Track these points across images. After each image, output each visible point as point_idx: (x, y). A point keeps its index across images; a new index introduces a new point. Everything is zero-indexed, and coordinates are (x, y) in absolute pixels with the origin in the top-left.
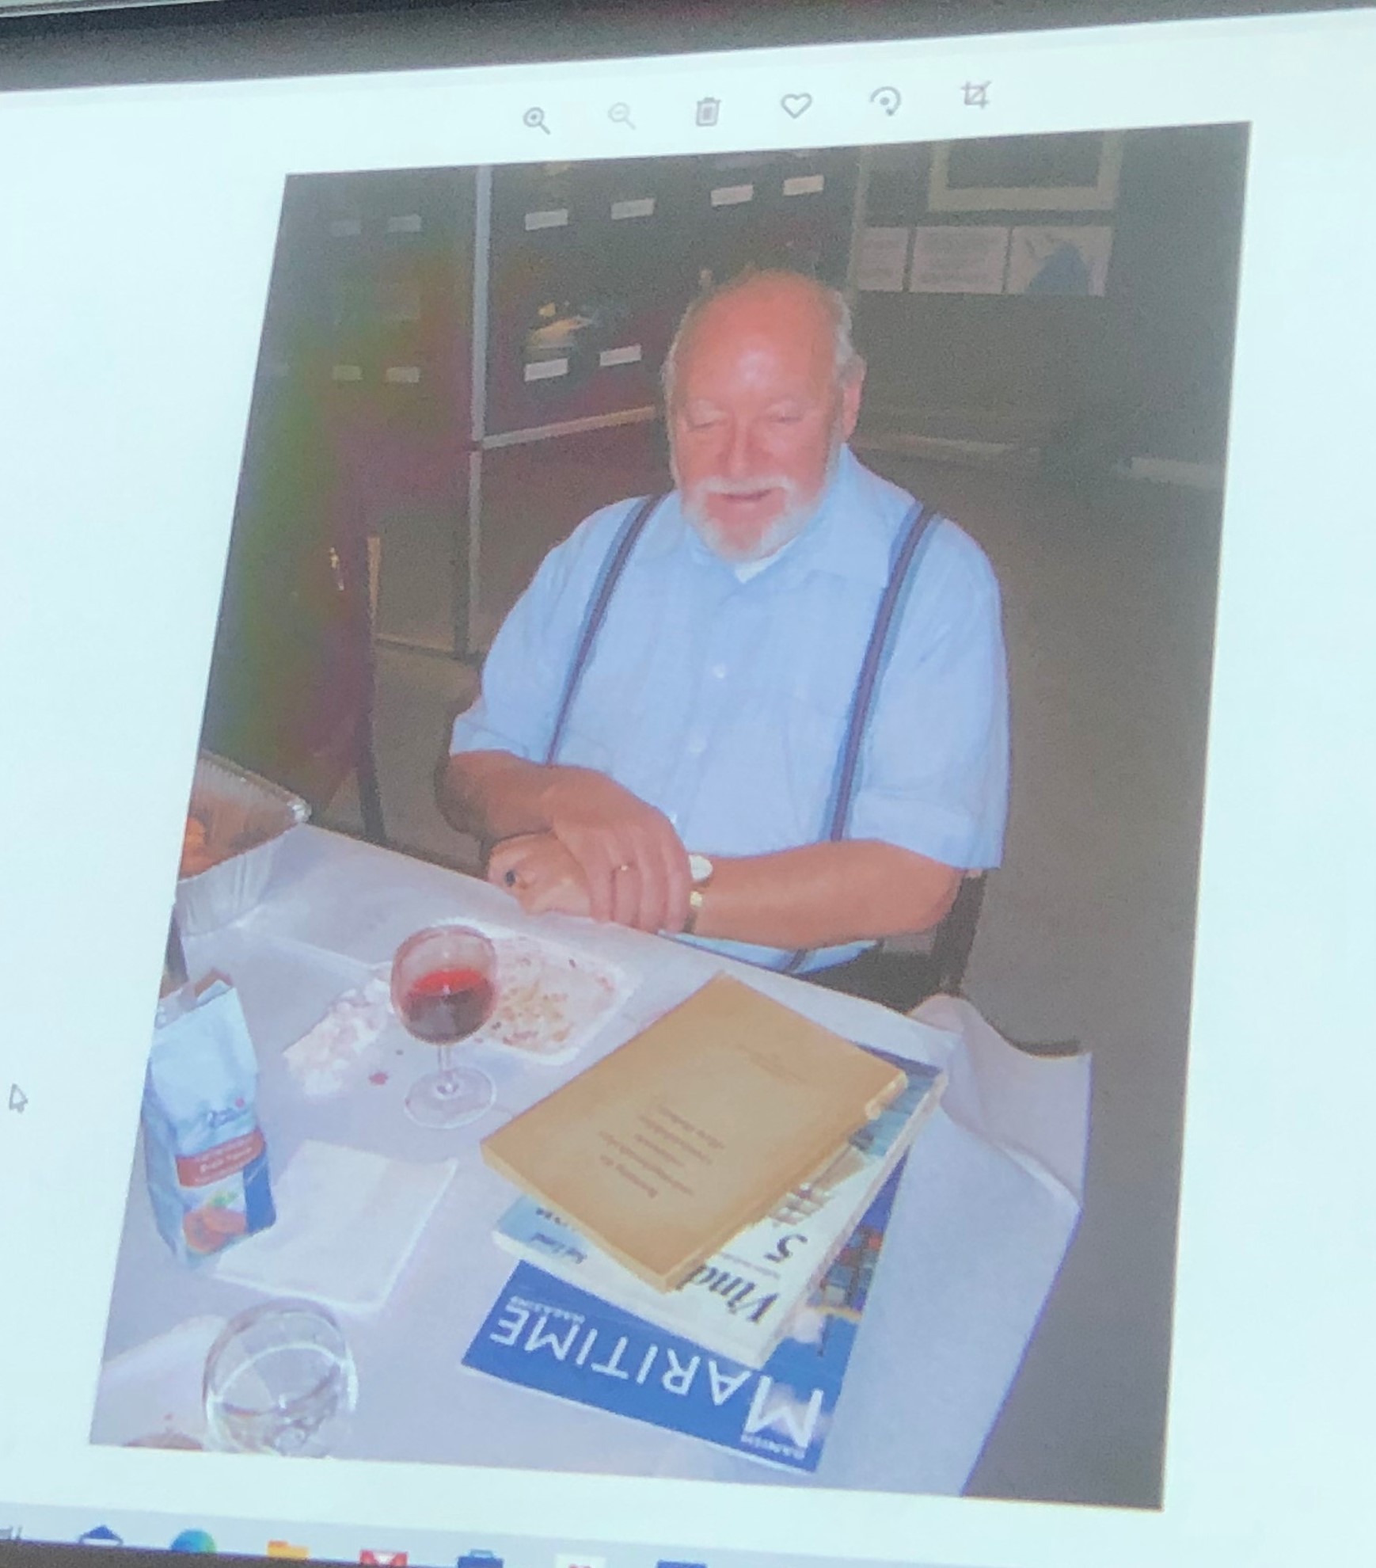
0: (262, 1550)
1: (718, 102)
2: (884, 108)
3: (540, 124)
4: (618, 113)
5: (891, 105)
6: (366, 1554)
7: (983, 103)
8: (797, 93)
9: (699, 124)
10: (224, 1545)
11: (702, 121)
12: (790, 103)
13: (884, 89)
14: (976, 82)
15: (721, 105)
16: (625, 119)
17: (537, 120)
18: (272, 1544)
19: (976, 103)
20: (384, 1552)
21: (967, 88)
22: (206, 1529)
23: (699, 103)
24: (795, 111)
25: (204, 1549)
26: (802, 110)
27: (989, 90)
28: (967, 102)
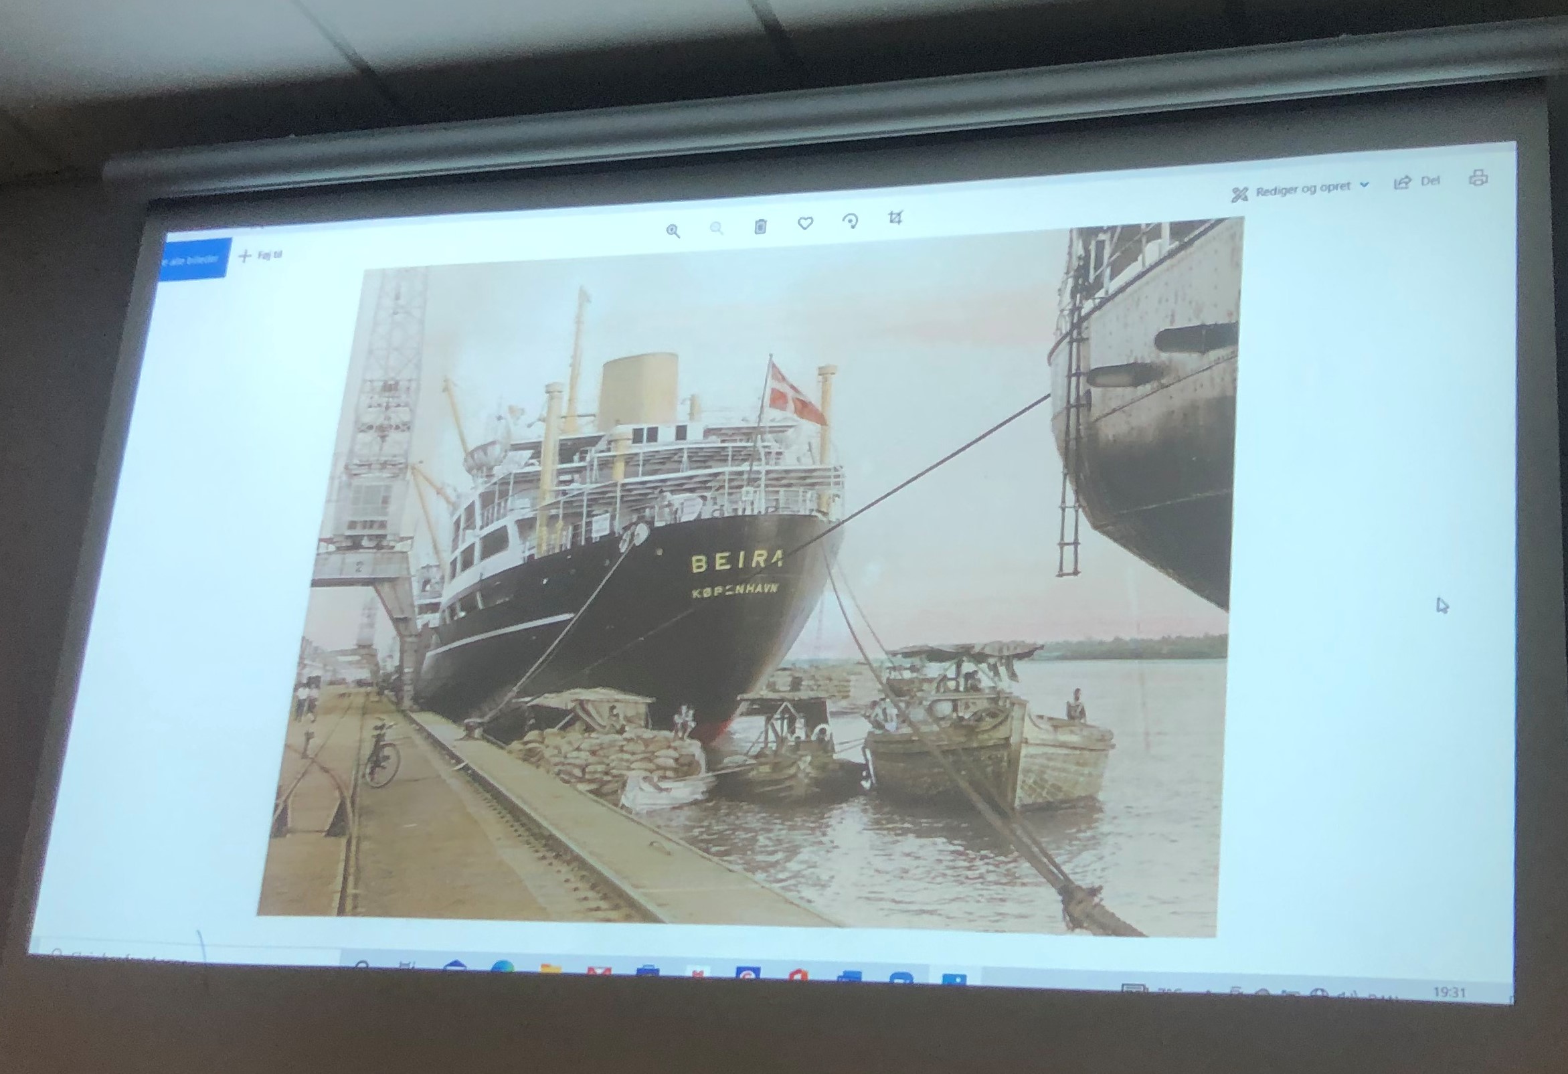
0: (539, 969)
2: (850, 225)
3: (675, 233)
6: (591, 969)
7: (899, 222)
8: (806, 217)
9: (756, 233)
10: (518, 967)
11: (758, 231)
12: (803, 222)
13: (849, 214)
14: (897, 211)
15: (767, 223)
16: (719, 230)
17: (673, 231)
18: (544, 966)
20: (600, 968)
22: (510, 960)
23: (756, 222)
24: (805, 226)
25: (508, 970)
28: (891, 221)
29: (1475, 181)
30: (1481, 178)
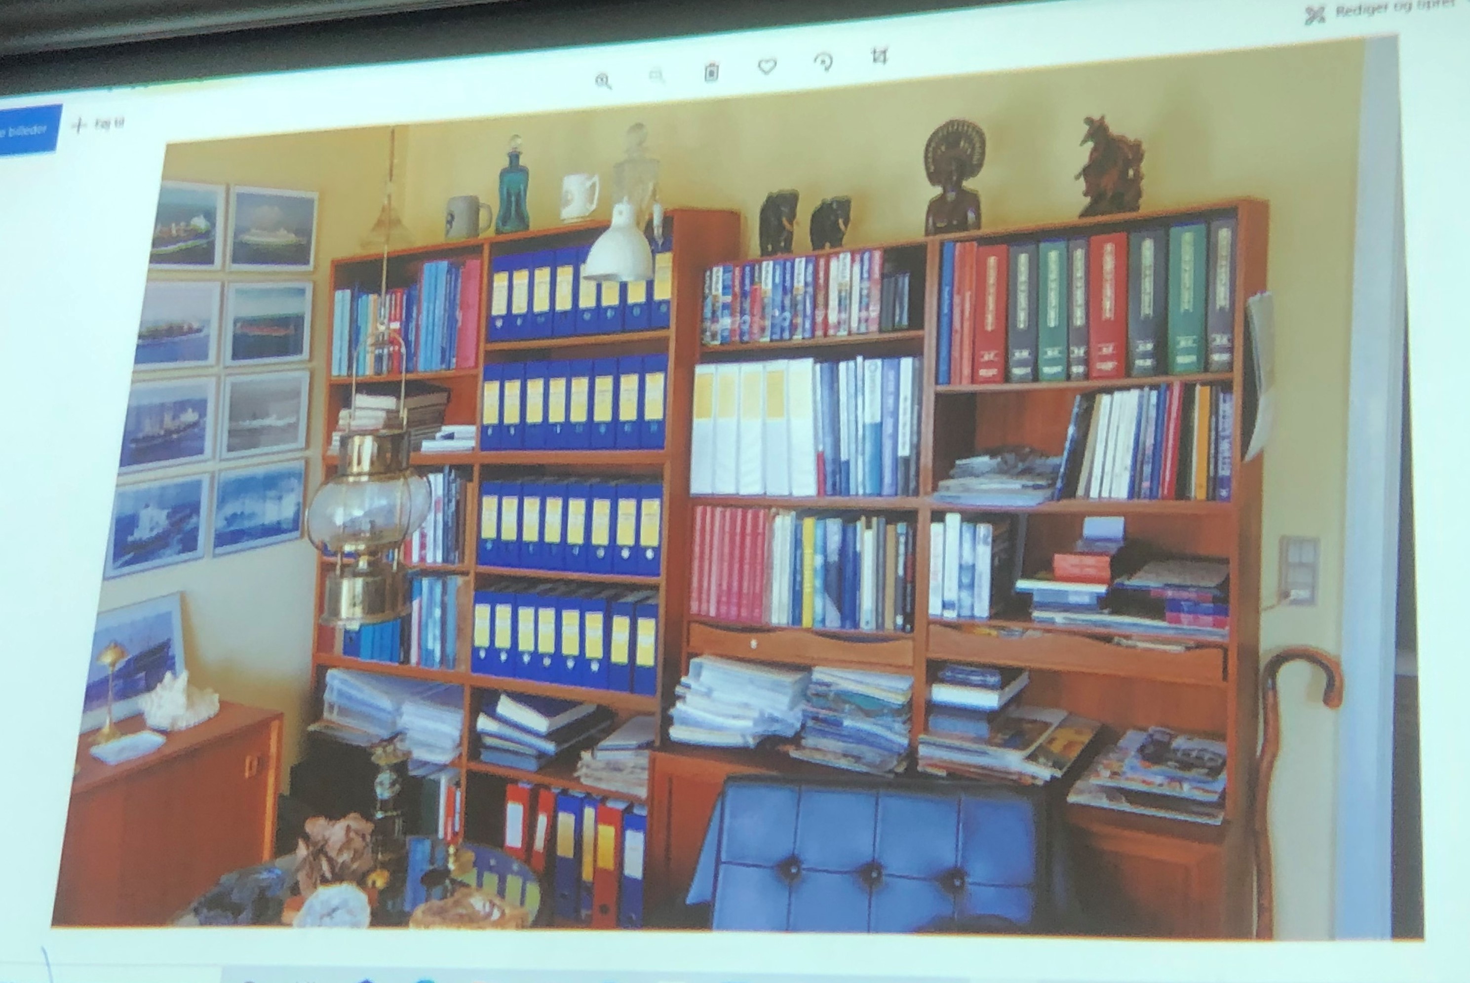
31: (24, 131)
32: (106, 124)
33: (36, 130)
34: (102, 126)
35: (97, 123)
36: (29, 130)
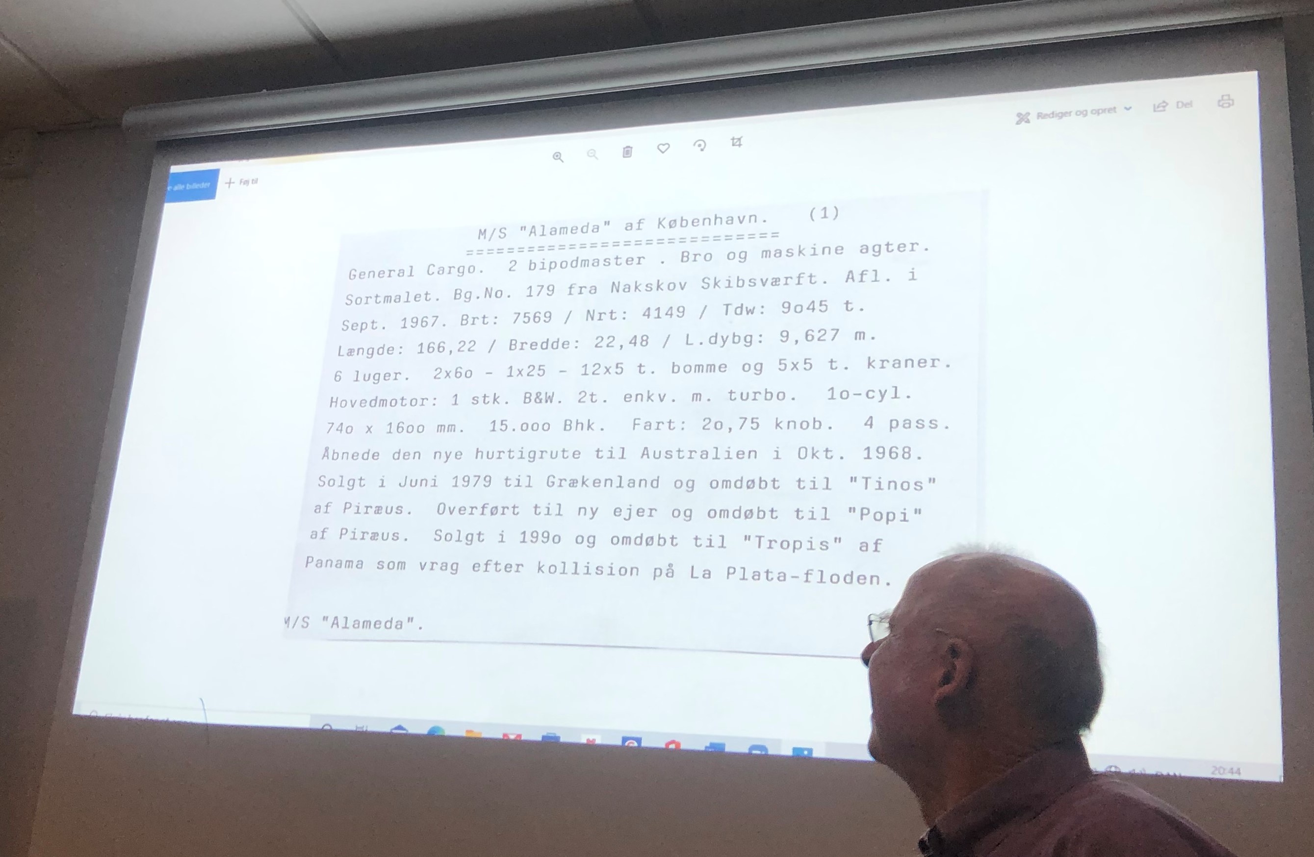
1: (632, 148)
4: (591, 153)
5: (702, 147)
6: (505, 735)
7: (740, 145)
8: (664, 143)
9: (624, 157)
11: (625, 156)
12: (661, 147)
14: (738, 136)
16: (594, 156)
17: (559, 157)
18: (467, 731)
19: (737, 145)
20: (512, 734)
21: (733, 139)
23: (624, 148)
24: (663, 151)
26: (665, 151)
27: (742, 139)
28: (733, 145)
29: (1224, 104)
30: (1229, 101)
31: (196, 186)
32: (246, 182)
33: (204, 185)
34: (244, 184)
35: (241, 182)
36: (198, 185)
